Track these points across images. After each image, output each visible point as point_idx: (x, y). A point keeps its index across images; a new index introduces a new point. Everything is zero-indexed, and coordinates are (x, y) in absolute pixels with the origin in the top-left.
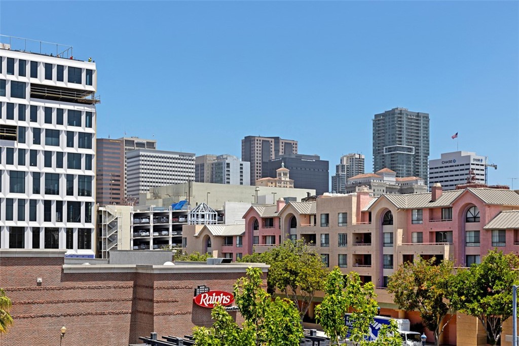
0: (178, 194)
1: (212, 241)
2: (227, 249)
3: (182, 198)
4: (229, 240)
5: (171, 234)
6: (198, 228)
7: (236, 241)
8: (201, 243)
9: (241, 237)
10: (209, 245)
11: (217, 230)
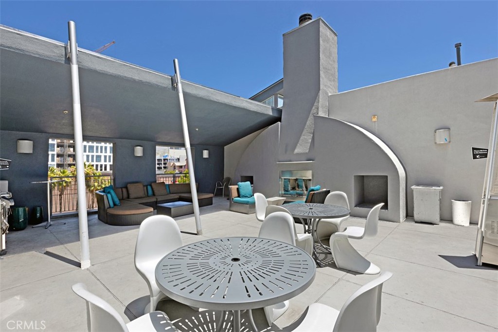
0: (164, 153)
1: (176, 168)
2: (181, 169)
3: (166, 154)
4: (181, 167)
5: (163, 166)
6: (172, 164)
7: (183, 167)
8: (172, 168)
9: (185, 166)
10: (175, 169)
11: (177, 164)
